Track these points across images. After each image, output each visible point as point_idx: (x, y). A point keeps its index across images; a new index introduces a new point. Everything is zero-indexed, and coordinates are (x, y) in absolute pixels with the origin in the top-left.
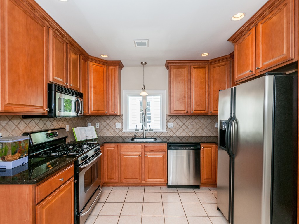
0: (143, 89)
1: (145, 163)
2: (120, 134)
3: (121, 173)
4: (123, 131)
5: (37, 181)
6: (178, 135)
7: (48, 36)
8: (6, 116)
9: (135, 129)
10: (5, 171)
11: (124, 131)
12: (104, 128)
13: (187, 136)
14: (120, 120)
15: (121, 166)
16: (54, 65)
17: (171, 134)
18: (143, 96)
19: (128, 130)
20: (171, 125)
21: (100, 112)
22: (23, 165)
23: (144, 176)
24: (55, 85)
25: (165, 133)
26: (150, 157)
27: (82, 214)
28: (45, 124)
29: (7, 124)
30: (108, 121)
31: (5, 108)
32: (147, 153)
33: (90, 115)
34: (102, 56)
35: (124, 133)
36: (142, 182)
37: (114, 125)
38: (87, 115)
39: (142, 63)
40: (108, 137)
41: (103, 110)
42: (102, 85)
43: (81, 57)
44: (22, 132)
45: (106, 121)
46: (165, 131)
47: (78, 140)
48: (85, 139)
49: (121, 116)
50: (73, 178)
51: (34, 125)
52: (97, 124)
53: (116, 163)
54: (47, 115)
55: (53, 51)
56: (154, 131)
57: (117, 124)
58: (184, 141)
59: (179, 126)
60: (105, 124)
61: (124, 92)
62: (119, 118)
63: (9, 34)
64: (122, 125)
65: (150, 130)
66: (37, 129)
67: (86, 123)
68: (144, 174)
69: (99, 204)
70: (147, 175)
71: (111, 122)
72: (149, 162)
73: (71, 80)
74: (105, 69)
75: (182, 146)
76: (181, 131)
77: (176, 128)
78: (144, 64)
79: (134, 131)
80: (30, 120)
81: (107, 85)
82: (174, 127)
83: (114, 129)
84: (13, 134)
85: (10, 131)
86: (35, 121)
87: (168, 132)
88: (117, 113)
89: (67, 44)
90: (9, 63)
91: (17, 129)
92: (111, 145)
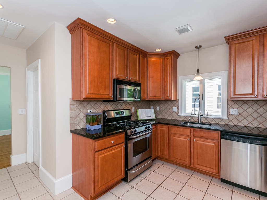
0: (197, 73)
1: (194, 148)
2: (176, 118)
3: (171, 151)
4: (178, 115)
5: (94, 138)
6: (245, 124)
7: (113, 48)
8: (94, 100)
9: (191, 113)
10: (90, 131)
11: (180, 114)
12: (163, 111)
13: (260, 126)
14: (176, 104)
15: (171, 145)
16: (117, 66)
17: (235, 122)
18: (200, 80)
19: (183, 114)
20: (234, 111)
21: (156, 97)
22: (99, 129)
23: (193, 161)
24: (117, 80)
25: (226, 120)
26: (199, 143)
27: (131, 171)
28: (117, 106)
29: (94, 105)
30: (166, 105)
31: (86, 96)
32: (196, 138)
33: (148, 100)
34: (156, 50)
35: (180, 116)
36: (191, 166)
37: (171, 109)
38: (146, 100)
39: (196, 47)
40: (166, 119)
41: (159, 95)
42: (159, 74)
43: (141, 56)
44: (102, 110)
45: (165, 105)
46: (226, 117)
47: (139, 119)
48: (145, 118)
49: (177, 101)
50: (124, 144)
51: (110, 106)
52: (157, 107)
53: (167, 142)
54: (112, 99)
55: (116, 57)
56: (212, 117)
57: (173, 108)
58: (255, 132)
59: (247, 113)
60: (163, 107)
61: (180, 78)
62: (175, 102)
63: (89, 55)
64: (178, 109)
65: (207, 115)
66: (111, 109)
67: (150, 106)
68: (193, 158)
69: (148, 171)
70: (196, 160)
71: (169, 106)
72: (198, 148)
73: (131, 74)
74: (161, 60)
75: (241, 137)
76: (250, 119)
77: (242, 116)
78: (198, 48)
79: (190, 115)
80: (107, 103)
81: (163, 74)
82: (240, 114)
83: (171, 112)
84: (97, 111)
85: (96, 109)
86: (110, 103)
87: (231, 119)
88: (171, 98)
89: (128, 49)
90: (89, 71)
91: (100, 108)
92: (163, 126)
